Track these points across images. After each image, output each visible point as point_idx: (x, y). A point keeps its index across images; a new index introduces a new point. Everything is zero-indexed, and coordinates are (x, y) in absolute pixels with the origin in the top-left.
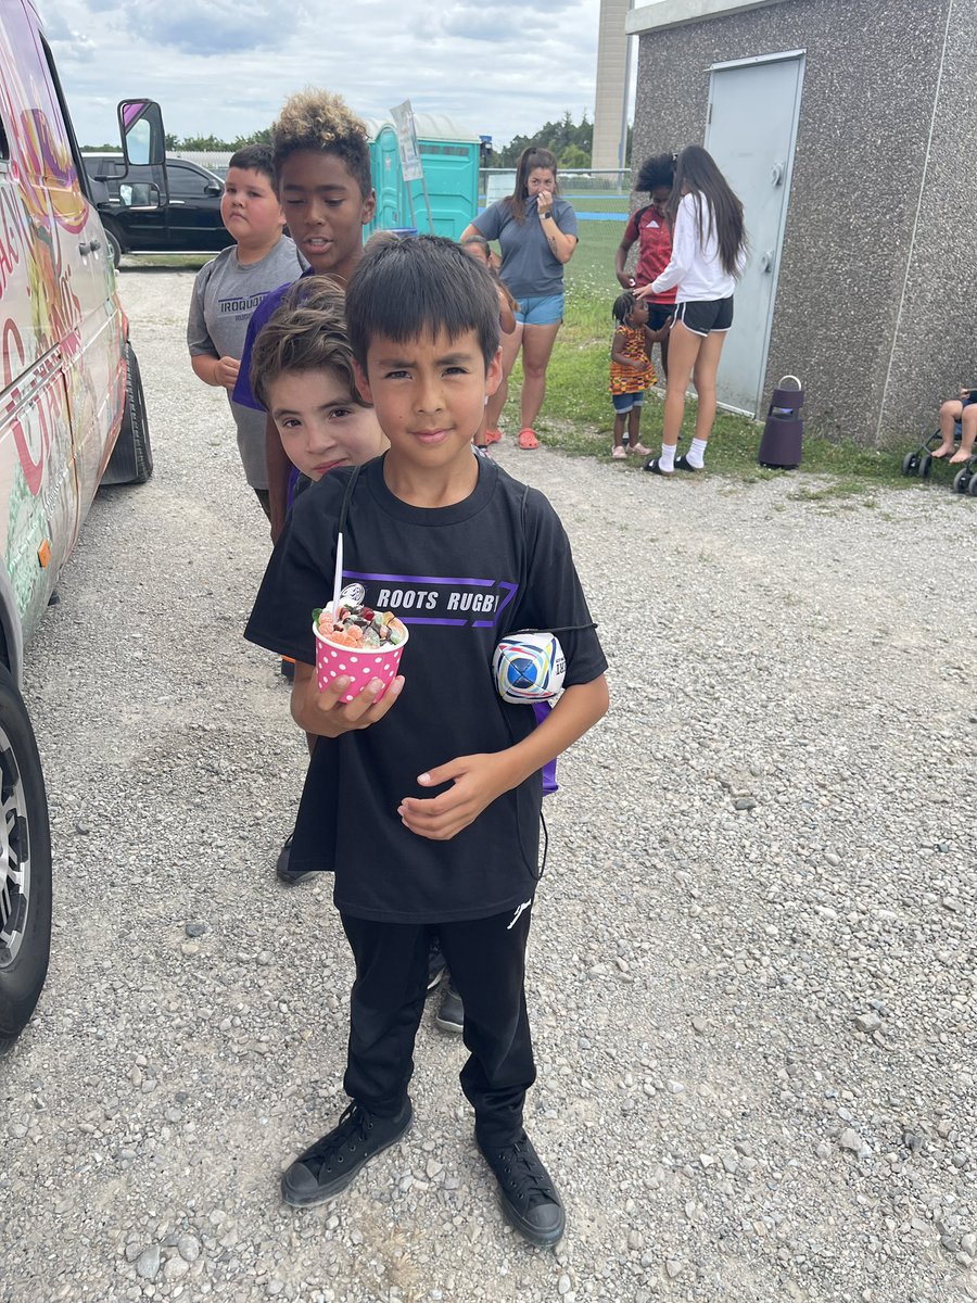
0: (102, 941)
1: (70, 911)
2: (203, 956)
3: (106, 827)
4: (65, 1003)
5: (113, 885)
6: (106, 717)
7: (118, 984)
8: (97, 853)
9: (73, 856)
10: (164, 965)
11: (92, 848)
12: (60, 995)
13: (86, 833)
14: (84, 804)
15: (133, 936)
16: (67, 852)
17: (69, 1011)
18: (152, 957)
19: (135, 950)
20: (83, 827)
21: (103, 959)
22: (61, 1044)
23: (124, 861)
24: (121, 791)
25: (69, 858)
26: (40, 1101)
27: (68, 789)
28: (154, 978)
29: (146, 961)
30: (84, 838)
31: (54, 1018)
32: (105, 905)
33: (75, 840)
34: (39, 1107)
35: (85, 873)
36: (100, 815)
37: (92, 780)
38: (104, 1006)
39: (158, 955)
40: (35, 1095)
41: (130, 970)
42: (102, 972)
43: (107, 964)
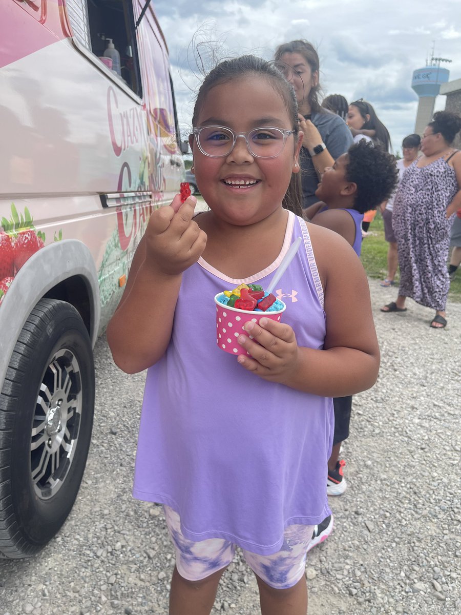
0: (108, 497)
1: (96, 476)
2: (161, 519)
3: (126, 432)
4: (77, 531)
5: (121, 465)
6: (140, 377)
7: (109, 526)
8: (118, 446)
9: (105, 445)
10: (137, 519)
11: (116, 442)
12: (76, 526)
13: (115, 434)
14: (118, 418)
15: (125, 497)
16: (103, 442)
17: (78, 537)
18: (132, 513)
19: (124, 507)
20: (114, 430)
21: (105, 508)
22: (68, 557)
23: (130, 453)
24: (138, 415)
25: (103, 446)
26: (46, 591)
27: (112, 409)
28: (130, 527)
29: (128, 515)
30: (114, 436)
31: (69, 539)
32: (114, 476)
33: (109, 436)
34: (44, 595)
35: (108, 456)
36: (124, 426)
37: (125, 407)
38: (98, 538)
39: (136, 512)
40: (44, 587)
41: (118, 518)
42: (102, 516)
43: (106, 512)
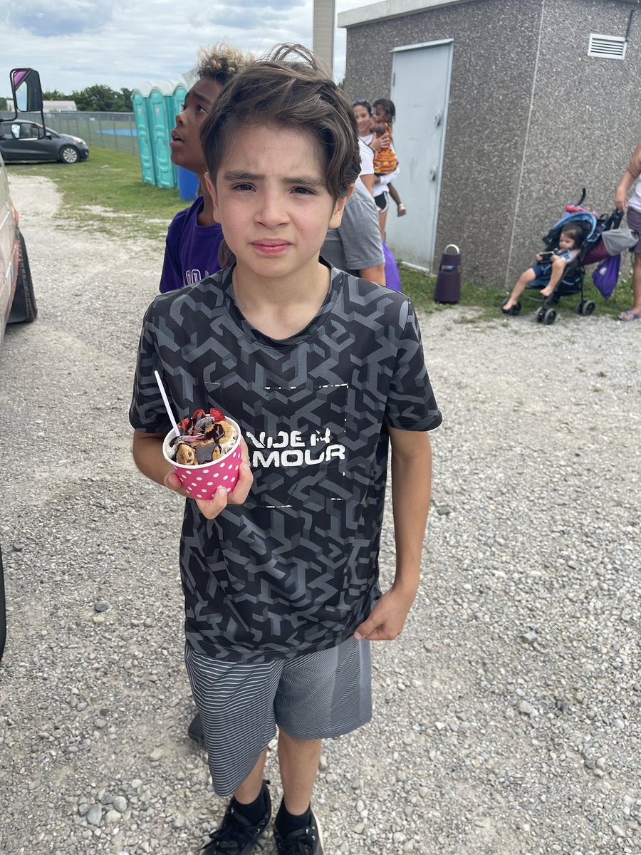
0: (39, 618)
1: (15, 600)
2: (108, 624)
3: (33, 546)
4: (19, 658)
5: (42, 582)
6: (24, 475)
7: (53, 645)
8: (29, 563)
9: (13, 565)
10: (82, 631)
11: (25, 559)
12: (16, 654)
13: (20, 550)
14: (16, 532)
15: (60, 613)
16: (8, 563)
17: (22, 664)
18: (74, 626)
19: (62, 623)
20: (18, 546)
21: (41, 630)
22: (20, 684)
23: (47, 567)
24: (40, 522)
25: (10, 567)
26: (10, 720)
27: (4, 523)
28: (77, 640)
29: (70, 629)
30: (19, 553)
31: (13, 668)
32: (39, 596)
33: (13, 555)
34: (10, 724)
35: (22, 576)
36: (28, 538)
37: (19, 516)
38: (46, 659)
39: (78, 625)
40: (6, 718)
41: (60, 635)
42: (42, 637)
43: (44, 632)
